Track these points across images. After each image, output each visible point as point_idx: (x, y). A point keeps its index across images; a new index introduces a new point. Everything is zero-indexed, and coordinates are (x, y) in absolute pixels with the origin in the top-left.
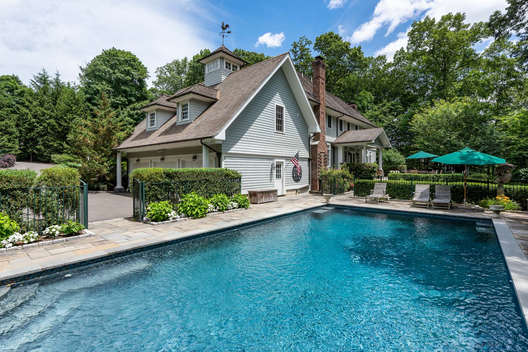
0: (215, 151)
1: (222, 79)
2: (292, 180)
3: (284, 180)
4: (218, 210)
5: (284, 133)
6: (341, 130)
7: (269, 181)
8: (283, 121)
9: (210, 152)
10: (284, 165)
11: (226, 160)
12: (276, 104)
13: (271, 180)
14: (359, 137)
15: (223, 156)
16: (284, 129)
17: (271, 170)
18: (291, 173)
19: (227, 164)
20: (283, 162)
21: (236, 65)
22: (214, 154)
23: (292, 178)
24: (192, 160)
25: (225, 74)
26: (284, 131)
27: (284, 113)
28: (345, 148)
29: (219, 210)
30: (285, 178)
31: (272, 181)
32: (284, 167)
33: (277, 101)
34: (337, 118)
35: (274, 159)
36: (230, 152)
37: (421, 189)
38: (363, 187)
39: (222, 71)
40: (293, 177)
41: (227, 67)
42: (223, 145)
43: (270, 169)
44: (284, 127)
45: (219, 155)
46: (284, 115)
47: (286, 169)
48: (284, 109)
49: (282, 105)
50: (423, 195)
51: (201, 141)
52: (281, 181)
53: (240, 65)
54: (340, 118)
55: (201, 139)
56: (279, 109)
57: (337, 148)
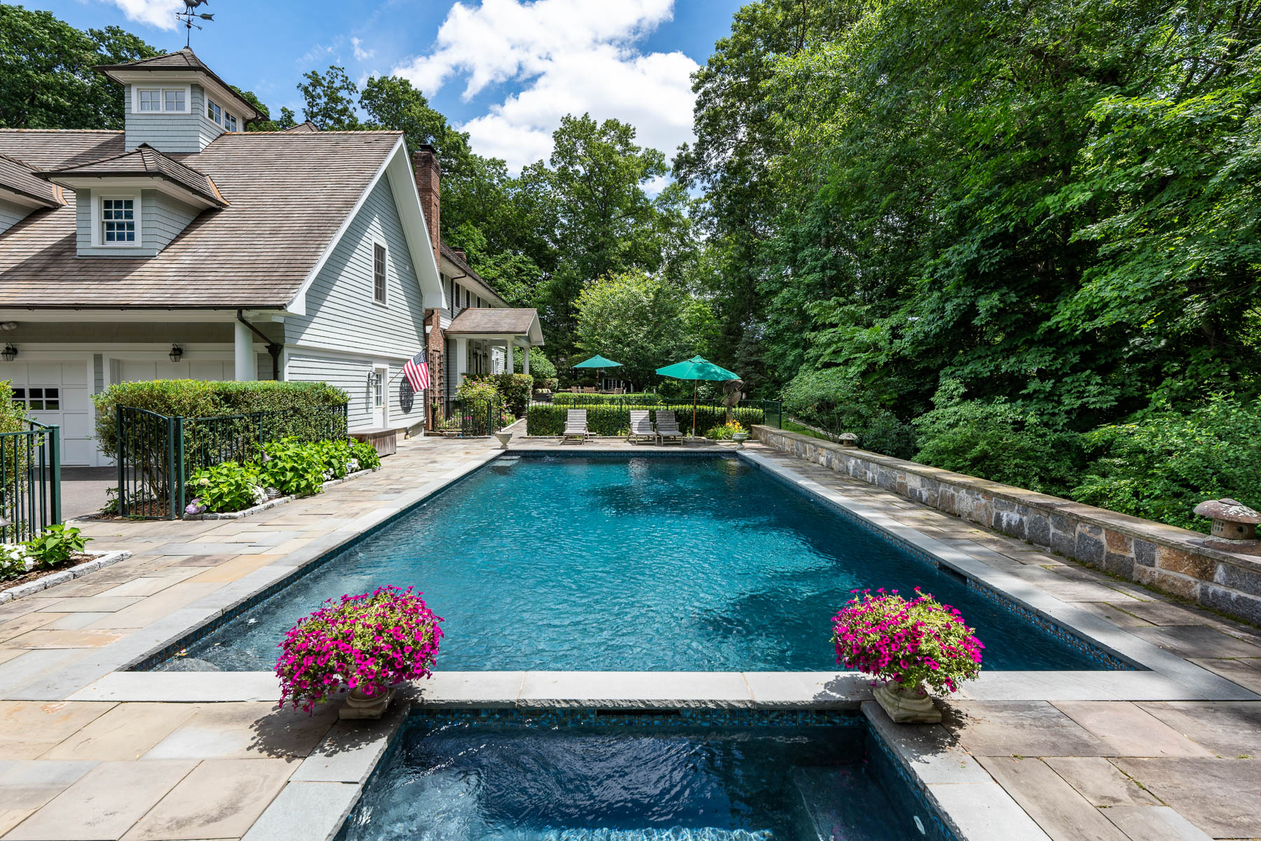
0: (267, 340)
1: (201, 145)
2: (400, 408)
3: (389, 409)
4: (332, 476)
5: (387, 305)
6: (458, 305)
7: (364, 411)
8: (384, 278)
9: (255, 341)
10: (388, 375)
11: (291, 363)
12: (375, 240)
13: (367, 408)
14: (497, 323)
15: (286, 352)
16: (388, 297)
17: (368, 387)
18: (398, 394)
19: (295, 372)
20: (384, 370)
21: (235, 116)
22: (262, 347)
23: (399, 403)
24: (168, 358)
25: (208, 134)
26: (388, 301)
27: (387, 263)
28: (470, 342)
29: (335, 477)
30: (389, 404)
31: (370, 411)
32: (389, 380)
33: (375, 235)
34: (452, 280)
35: (371, 363)
36: (300, 343)
37: (638, 416)
38: (545, 417)
39: (201, 124)
40: (401, 401)
41: (211, 116)
42: (286, 327)
43: (365, 384)
44: (387, 292)
45: (275, 351)
46: (387, 267)
47: (391, 384)
48: (387, 253)
49: (384, 244)
50: (642, 426)
51: (240, 313)
52: (381, 410)
53: (244, 118)
54: (456, 281)
55: (240, 309)
56: (379, 251)
57: (455, 341)
